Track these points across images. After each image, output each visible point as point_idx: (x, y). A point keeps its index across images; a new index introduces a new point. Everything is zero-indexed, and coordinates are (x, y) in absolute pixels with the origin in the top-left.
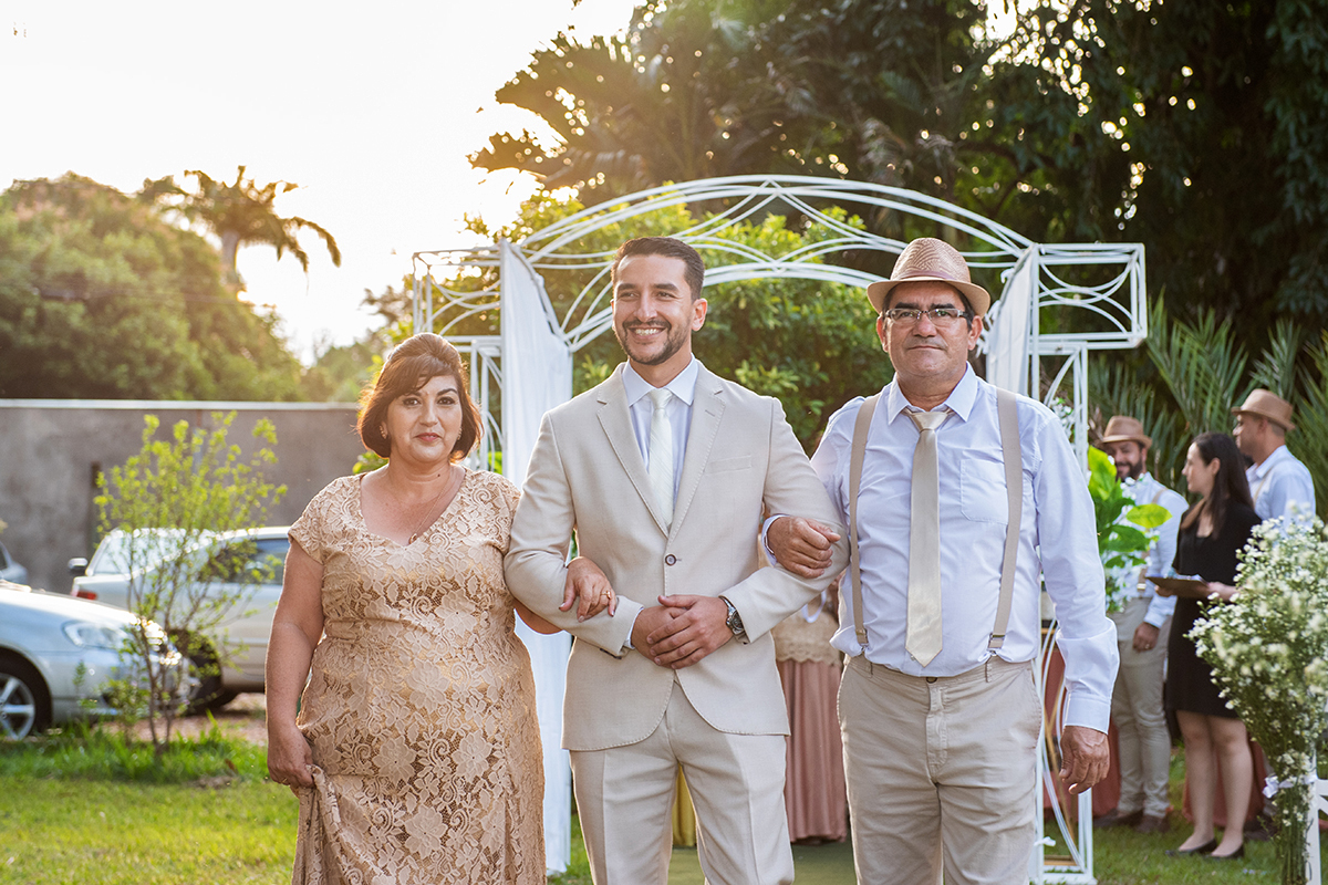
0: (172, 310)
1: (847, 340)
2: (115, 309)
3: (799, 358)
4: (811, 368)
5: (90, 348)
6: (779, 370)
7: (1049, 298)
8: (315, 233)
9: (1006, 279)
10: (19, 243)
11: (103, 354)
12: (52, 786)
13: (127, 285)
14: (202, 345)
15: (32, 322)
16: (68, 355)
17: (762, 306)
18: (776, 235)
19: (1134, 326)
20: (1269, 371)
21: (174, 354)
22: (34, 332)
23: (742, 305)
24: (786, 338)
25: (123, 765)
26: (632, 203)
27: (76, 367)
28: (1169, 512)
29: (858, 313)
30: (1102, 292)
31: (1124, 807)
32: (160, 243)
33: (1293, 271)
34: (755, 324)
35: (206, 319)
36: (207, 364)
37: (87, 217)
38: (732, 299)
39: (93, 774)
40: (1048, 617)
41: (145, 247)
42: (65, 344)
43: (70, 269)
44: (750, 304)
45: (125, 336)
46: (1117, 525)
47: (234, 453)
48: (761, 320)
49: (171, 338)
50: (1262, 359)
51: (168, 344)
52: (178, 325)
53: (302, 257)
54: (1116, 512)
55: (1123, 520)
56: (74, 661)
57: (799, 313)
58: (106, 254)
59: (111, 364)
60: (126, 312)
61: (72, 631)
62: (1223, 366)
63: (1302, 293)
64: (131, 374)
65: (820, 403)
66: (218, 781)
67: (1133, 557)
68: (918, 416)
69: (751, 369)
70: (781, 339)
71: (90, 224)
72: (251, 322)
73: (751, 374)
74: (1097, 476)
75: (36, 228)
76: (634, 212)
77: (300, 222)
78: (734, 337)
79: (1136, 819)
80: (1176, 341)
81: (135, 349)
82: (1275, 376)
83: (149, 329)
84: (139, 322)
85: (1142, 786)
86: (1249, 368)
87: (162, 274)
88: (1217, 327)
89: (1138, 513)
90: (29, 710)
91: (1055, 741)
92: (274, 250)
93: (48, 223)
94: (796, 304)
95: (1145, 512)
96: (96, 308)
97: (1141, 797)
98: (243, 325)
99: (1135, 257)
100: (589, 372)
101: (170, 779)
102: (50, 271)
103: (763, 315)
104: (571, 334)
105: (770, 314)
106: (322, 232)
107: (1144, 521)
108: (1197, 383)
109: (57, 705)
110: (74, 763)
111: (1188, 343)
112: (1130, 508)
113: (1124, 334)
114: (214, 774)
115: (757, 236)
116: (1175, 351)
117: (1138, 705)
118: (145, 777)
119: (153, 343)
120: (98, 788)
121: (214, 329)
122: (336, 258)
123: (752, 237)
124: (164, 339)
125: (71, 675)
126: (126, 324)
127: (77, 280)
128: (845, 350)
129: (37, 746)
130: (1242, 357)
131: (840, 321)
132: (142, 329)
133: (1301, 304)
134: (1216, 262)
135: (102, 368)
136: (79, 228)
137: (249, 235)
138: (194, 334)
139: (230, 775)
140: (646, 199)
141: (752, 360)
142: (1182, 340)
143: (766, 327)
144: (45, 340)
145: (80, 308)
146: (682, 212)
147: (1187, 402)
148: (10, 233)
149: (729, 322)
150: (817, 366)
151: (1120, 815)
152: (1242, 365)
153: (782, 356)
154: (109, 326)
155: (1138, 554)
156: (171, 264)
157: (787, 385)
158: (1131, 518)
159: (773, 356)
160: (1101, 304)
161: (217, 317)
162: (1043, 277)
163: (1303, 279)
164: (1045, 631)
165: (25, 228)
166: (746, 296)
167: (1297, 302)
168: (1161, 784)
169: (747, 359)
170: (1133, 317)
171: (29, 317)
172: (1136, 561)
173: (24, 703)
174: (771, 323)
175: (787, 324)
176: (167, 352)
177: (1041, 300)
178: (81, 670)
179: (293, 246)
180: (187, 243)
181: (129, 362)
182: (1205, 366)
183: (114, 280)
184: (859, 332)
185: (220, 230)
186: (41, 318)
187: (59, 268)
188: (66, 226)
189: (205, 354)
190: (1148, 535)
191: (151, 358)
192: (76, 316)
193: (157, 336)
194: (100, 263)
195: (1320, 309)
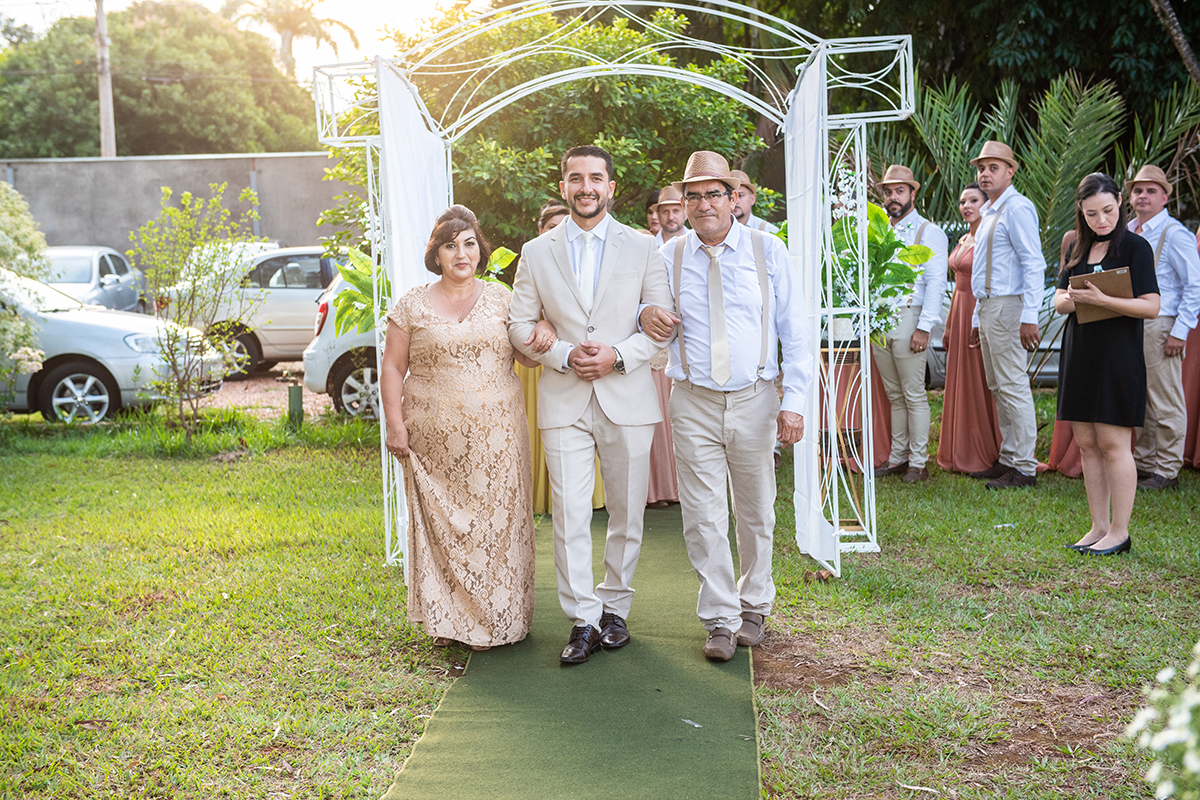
0: (242, 87)
1: (678, 112)
2: (203, 87)
3: (642, 127)
4: (651, 135)
5: (189, 114)
6: (627, 138)
7: (835, 83)
8: (341, 28)
9: (799, 71)
10: (136, 44)
11: (198, 118)
12: (110, 463)
13: (210, 71)
14: (266, 109)
15: (148, 99)
16: (175, 120)
17: (612, 89)
18: (622, 33)
19: (903, 103)
20: (996, 120)
21: (245, 117)
22: (150, 105)
23: (597, 90)
24: (631, 114)
25: (162, 446)
26: (514, 11)
27: (180, 127)
28: (932, 250)
29: (685, 91)
30: (875, 77)
31: (894, 460)
32: (231, 40)
33: (999, 36)
34: (607, 104)
35: (267, 91)
36: (270, 122)
37: (182, 25)
38: (589, 85)
39: (140, 454)
40: (837, 340)
41: (221, 44)
42: (171, 112)
43: (172, 61)
44: (603, 88)
45: (211, 104)
46: (890, 263)
47: (224, 214)
48: (611, 101)
49: (242, 106)
50: (990, 111)
51: (240, 110)
52: (249, 98)
53: (334, 45)
54: (889, 253)
55: (895, 260)
56: (132, 363)
57: (640, 93)
58: (194, 50)
59: (203, 126)
60: (210, 90)
61: (131, 341)
62: (962, 119)
63: (1006, 53)
64: (218, 131)
65: (659, 162)
66: (232, 456)
67: (903, 288)
68: (709, 250)
69: (605, 139)
70: (628, 115)
71: (183, 30)
72: (298, 92)
73: (605, 142)
74: (874, 225)
75: (148, 34)
76: (513, 19)
77: (331, 22)
78: (592, 114)
79: (903, 469)
80: (927, 102)
81: (218, 113)
82: (1001, 124)
83: (227, 100)
84: (220, 95)
85: (908, 444)
86: (982, 118)
87: (235, 62)
88: (957, 91)
89: (907, 253)
90: (105, 398)
91: (845, 435)
92: (314, 40)
93: (155, 30)
94: (638, 87)
95: (912, 252)
96: (190, 87)
97: (908, 452)
98: (293, 95)
99: (903, 44)
100: (483, 147)
101: (197, 456)
102: (158, 63)
103: (613, 96)
104: (449, 129)
105: (619, 96)
106: (345, 27)
107: (911, 258)
108: (944, 135)
109: (124, 394)
110: (127, 445)
111: (938, 103)
112: (900, 249)
113: (897, 111)
114: (230, 449)
115: (607, 34)
116: (927, 111)
117: (906, 386)
118: (177, 454)
119: (230, 110)
120: (143, 465)
121: (273, 98)
122: (357, 45)
123: (603, 35)
124: (237, 106)
125: (130, 374)
126: (211, 97)
127: (176, 69)
128: (677, 120)
129: (107, 428)
130: (977, 112)
131: (672, 98)
132: (222, 100)
133: (1006, 60)
134: (938, 27)
135: (198, 128)
136: (176, 33)
137: (298, 32)
138: (260, 102)
139: (242, 449)
140: (521, 8)
141: (606, 131)
142: (933, 102)
143: (615, 105)
144: (157, 110)
145: (180, 88)
146: (550, 17)
147: (937, 152)
148: (129, 38)
149: (588, 103)
150: (656, 133)
151: (890, 467)
152: (977, 117)
153: (629, 127)
154: (200, 99)
155: (906, 285)
156: (240, 56)
157: (633, 149)
158: (900, 257)
159: (622, 127)
160: (875, 85)
161: (275, 89)
162: (830, 66)
163: (1007, 42)
164: (836, 350)
165: (140, 34)
166: (600, 82)
167: (1002, 58)
168: (922, 444)
169: (602, 131)
170: (902, 96)
171: (146, 95)
172: (906, 291)
173: (101, 394)
174: (619, 102)
175: (632, 102)
176: (240, 115)
177: (829, 85)
178: (138, 370)
179: (327, 38)
180: (250, 40)
181: (215, 123)
182: (949, 121)
183: (201, 67)
184: (686, 107)
185: (280, 28)
186: (155, 95)
187: (164, 62)
188: (167, 31)
189: (268, 115)
190: (915, 270)
191: (230, 121)
192: (177, 93)
193: (233, 105)
194: (191, 56)
195: (1019, 63)
